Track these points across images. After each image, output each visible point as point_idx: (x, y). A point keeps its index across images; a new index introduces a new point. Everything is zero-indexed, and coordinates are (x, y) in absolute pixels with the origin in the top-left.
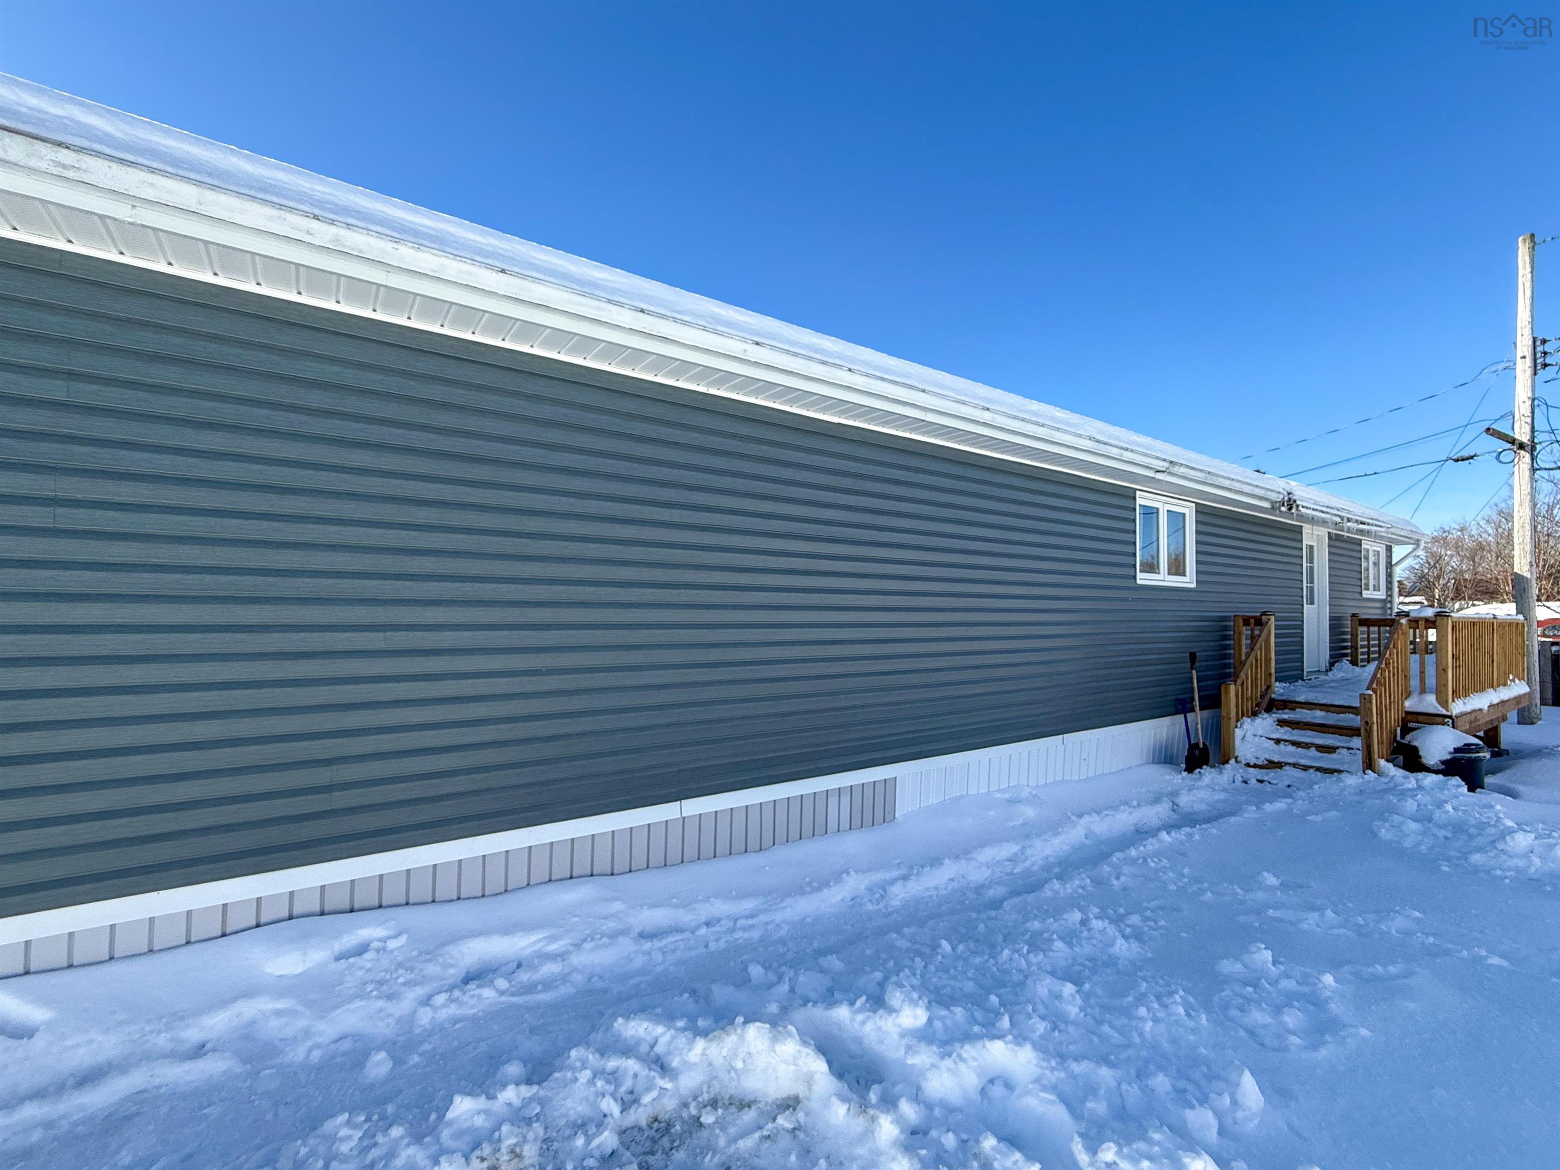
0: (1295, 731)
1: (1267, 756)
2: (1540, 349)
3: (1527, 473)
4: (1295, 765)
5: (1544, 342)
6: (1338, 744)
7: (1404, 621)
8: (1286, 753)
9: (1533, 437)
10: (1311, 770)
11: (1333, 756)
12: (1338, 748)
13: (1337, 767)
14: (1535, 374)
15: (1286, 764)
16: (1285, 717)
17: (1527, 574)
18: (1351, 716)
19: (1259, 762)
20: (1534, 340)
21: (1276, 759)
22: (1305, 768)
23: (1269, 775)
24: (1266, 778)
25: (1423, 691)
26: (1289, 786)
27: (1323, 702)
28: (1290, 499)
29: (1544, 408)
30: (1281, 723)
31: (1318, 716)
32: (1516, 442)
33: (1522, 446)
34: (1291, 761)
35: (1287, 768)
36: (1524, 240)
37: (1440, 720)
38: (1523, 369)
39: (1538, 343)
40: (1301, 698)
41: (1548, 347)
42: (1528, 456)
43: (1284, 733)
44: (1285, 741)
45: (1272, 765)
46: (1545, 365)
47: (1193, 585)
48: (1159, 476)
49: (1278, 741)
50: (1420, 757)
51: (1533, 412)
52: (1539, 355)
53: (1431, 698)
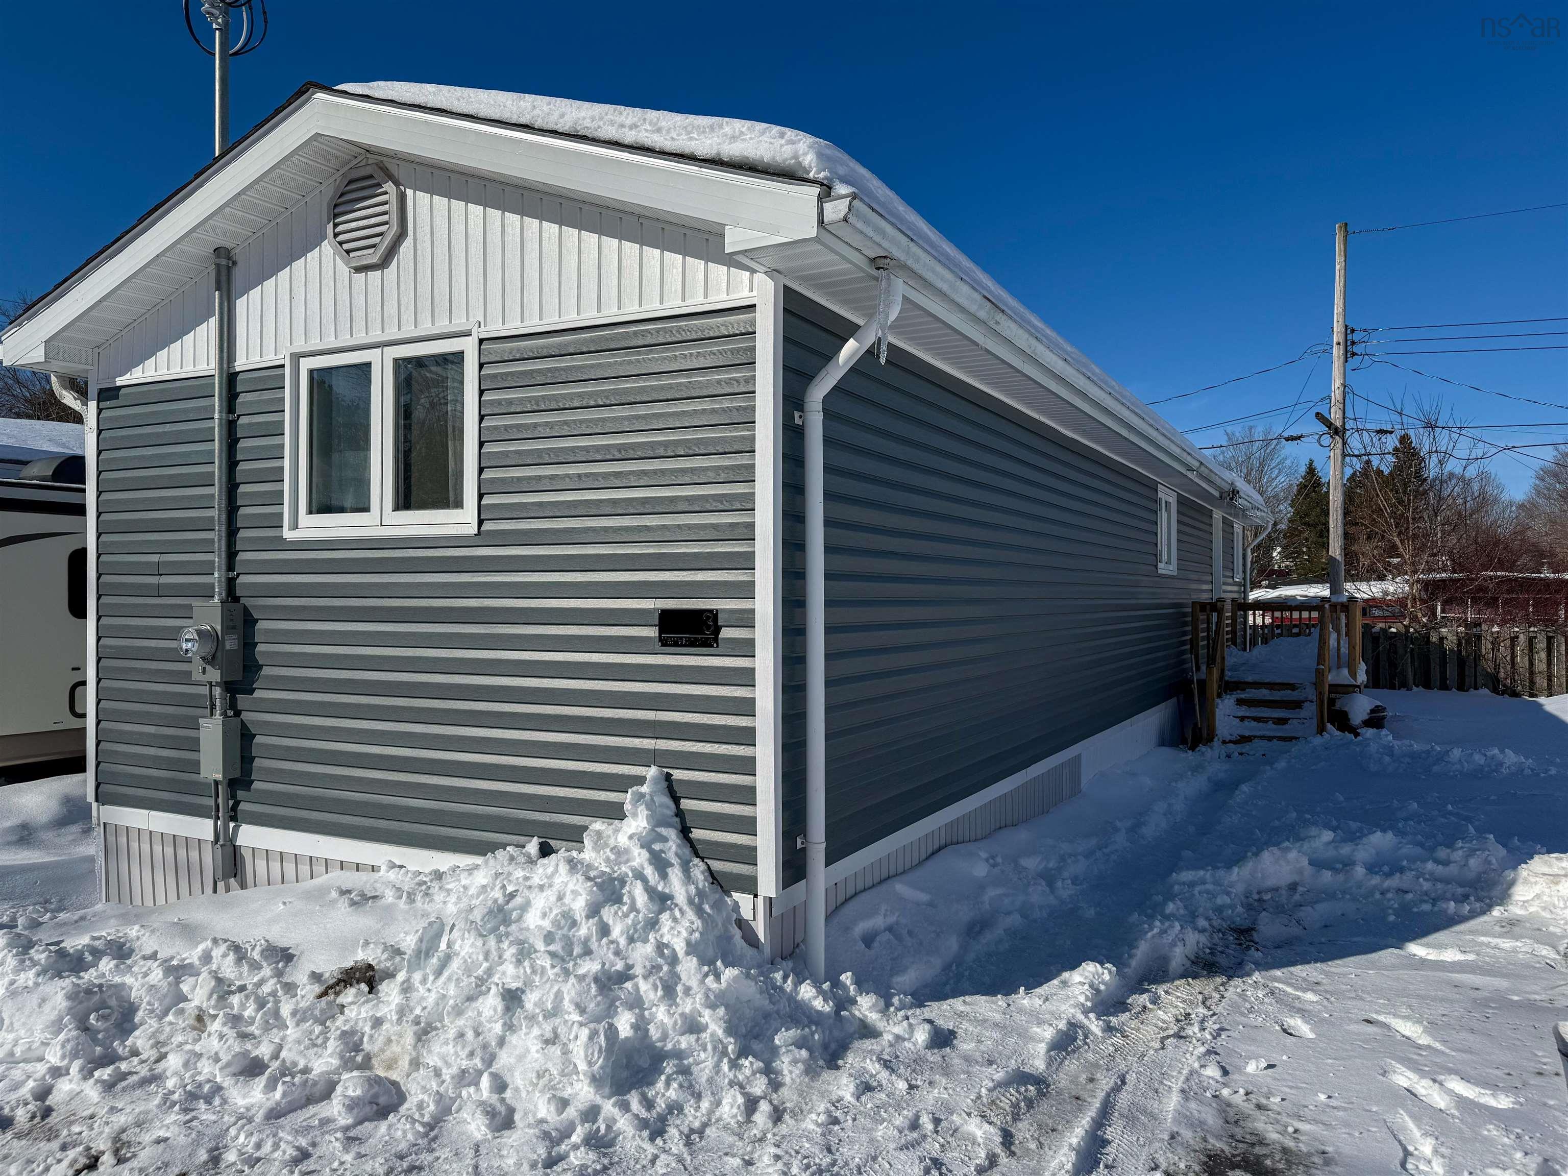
0: (1252, 709)
1: (1239, 732)
2: (1349, 337)
3: (1339, 458)
4: (1262, 737)
5: (1353, 331)
6: (1290, 716)
7: (1327, 606)
8: (1249, 729)
9: (1344, 423)
10: (1275, 740)
11: (1286, 727)
12: (1289, 719)
13: (1293, 735)
14: (1346, 361)
15: (1255, 737)
16: (1243, 696)
17: (1339, 558)
18: (1289, 692)
19: (1233, 738)
20: (1346, 326)
21: (1247, 733)
22: (1270, 739)
23: (1246, 748)
24: (1244, 751)
25: (1339, 667)
26: (1264, 755)
27: (1267, 681)
28: (1233, 490)
29: (1351, 395)
30: (1240, 702)
31: (1264, 694)
32: (1333, 427)
33: (1336, 431)
34: (1258, 734)
35: (1256, 740)
36: (1340, 227)
37: (1351, 689)
38: (1337, 352)
39: (1349, 331)
40: (1250, 679)
41: (1356, 337)
42: (1340, 441)
43: (1243, 711)
44: (1248, 717)
45: (1244, 739)
46: (1354, 354)
47: (1175, 573)
48: (1189, 474)
49: (1242, 719)
50: (1349, 720)
51: (1344, 399)
52: (1349, 343)
53: (1345, 671)
